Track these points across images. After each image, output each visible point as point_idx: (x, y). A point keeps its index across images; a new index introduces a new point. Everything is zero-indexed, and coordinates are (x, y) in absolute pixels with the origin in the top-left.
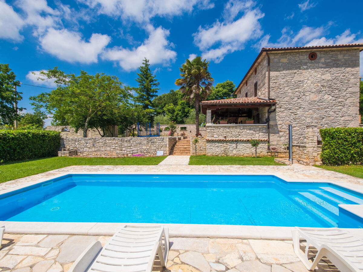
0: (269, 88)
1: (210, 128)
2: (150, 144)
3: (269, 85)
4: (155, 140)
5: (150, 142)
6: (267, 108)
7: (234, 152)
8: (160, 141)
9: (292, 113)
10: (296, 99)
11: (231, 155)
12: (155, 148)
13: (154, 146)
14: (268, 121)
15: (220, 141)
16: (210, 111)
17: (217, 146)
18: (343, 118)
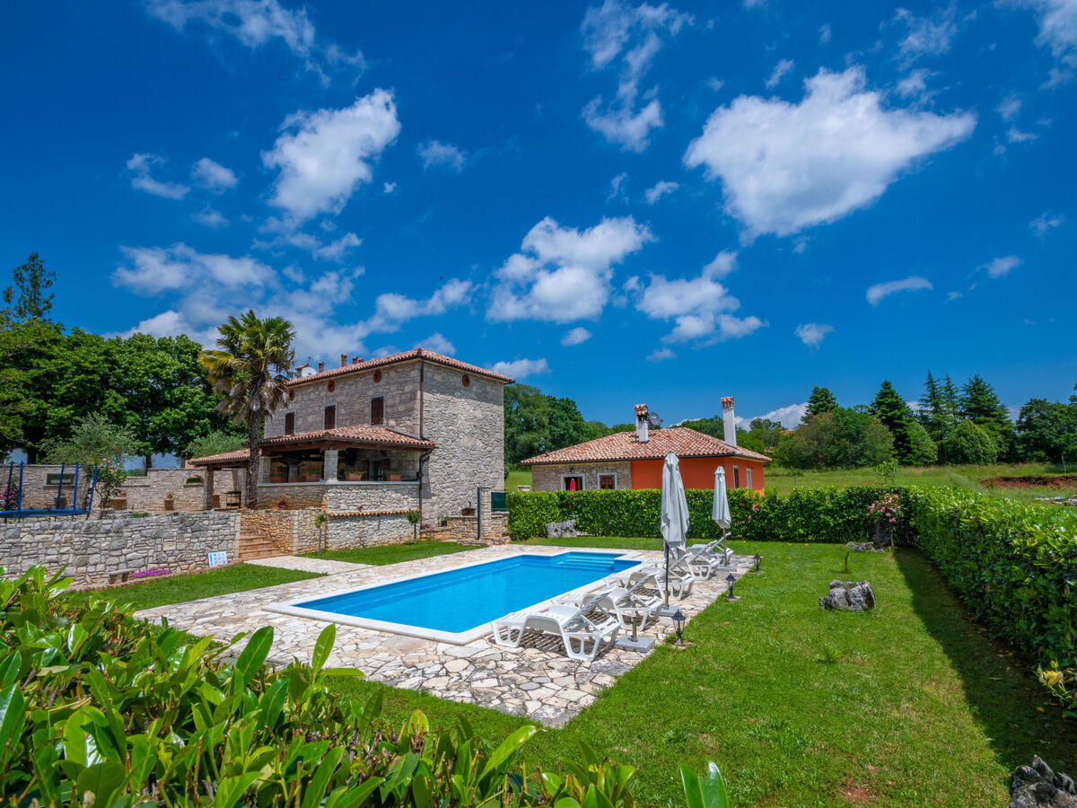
0: (421, 419)
1: (334, 490)
2: (190, 535)
3: (421, 414)
4: (206, 522)
5: (189, 531)
6: (418, 454)
7: (375, 538)
8: (218, 524)
9: (446, 464)
10: (450, 442)
11: (370, 544)
12: (203, 546)
13: (201, 539)
14: (419, 476)
15: (353, 517)
16: (336, 452)
17: (348, 529)
18: (491, 475)
